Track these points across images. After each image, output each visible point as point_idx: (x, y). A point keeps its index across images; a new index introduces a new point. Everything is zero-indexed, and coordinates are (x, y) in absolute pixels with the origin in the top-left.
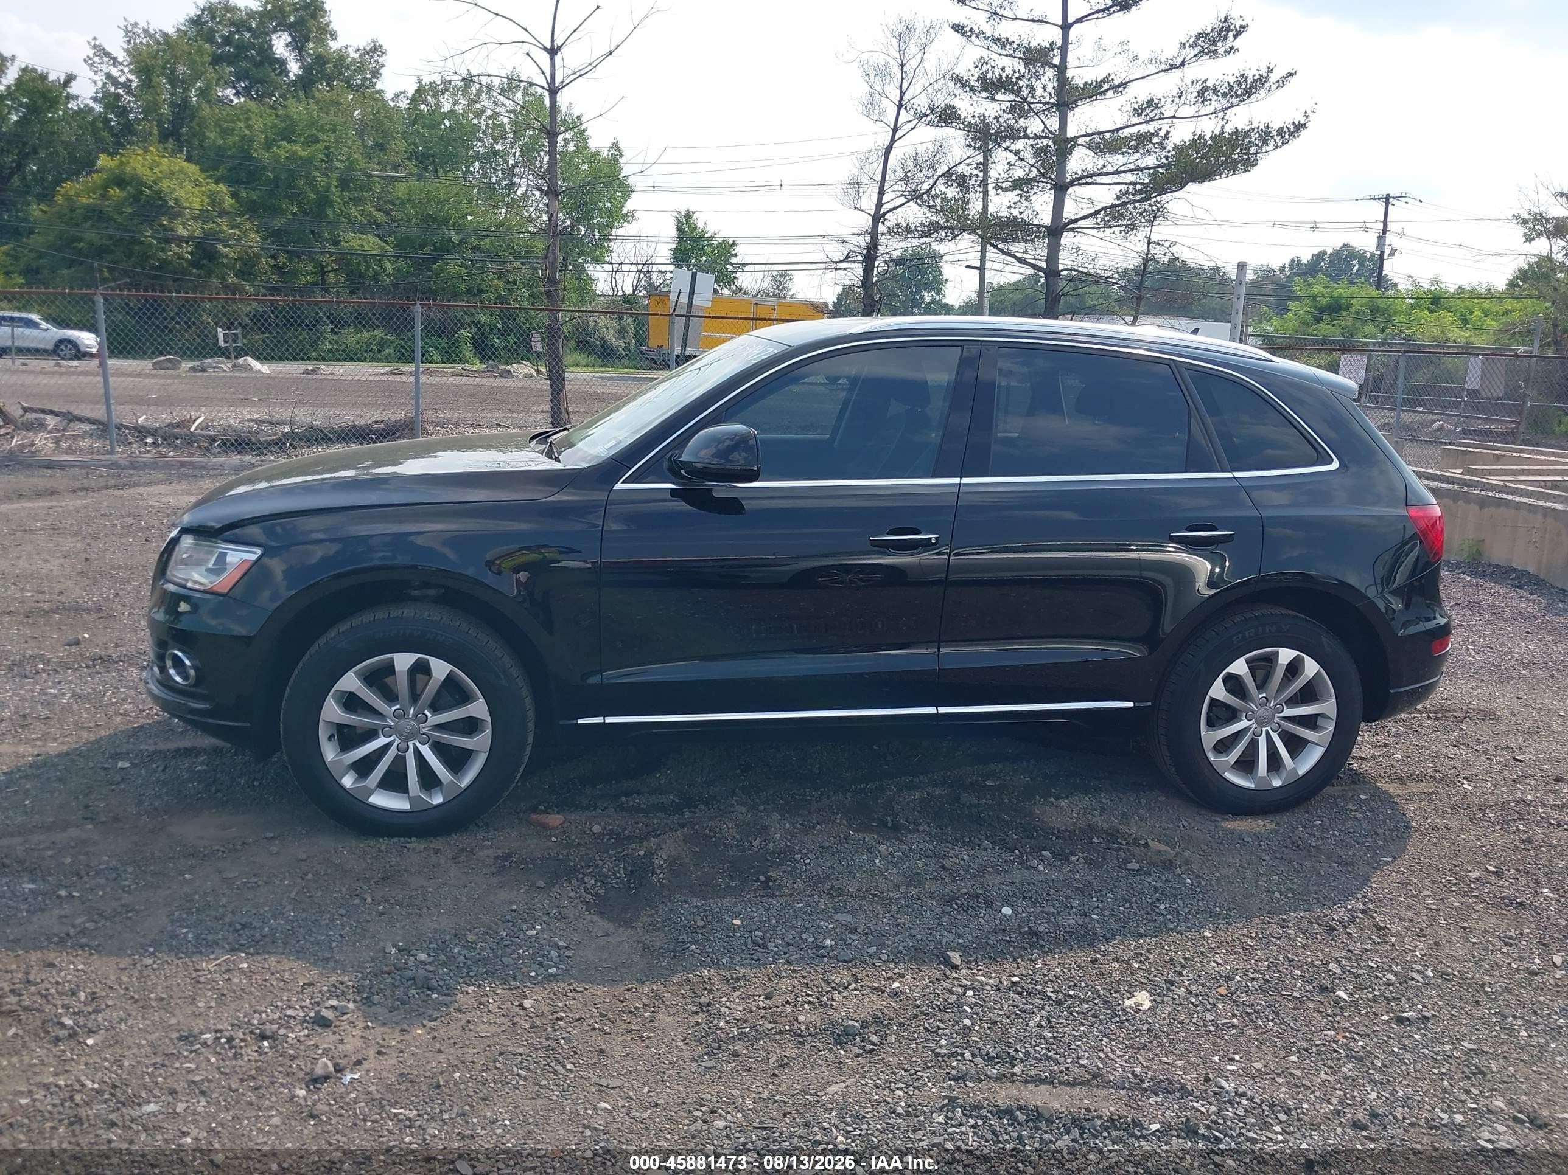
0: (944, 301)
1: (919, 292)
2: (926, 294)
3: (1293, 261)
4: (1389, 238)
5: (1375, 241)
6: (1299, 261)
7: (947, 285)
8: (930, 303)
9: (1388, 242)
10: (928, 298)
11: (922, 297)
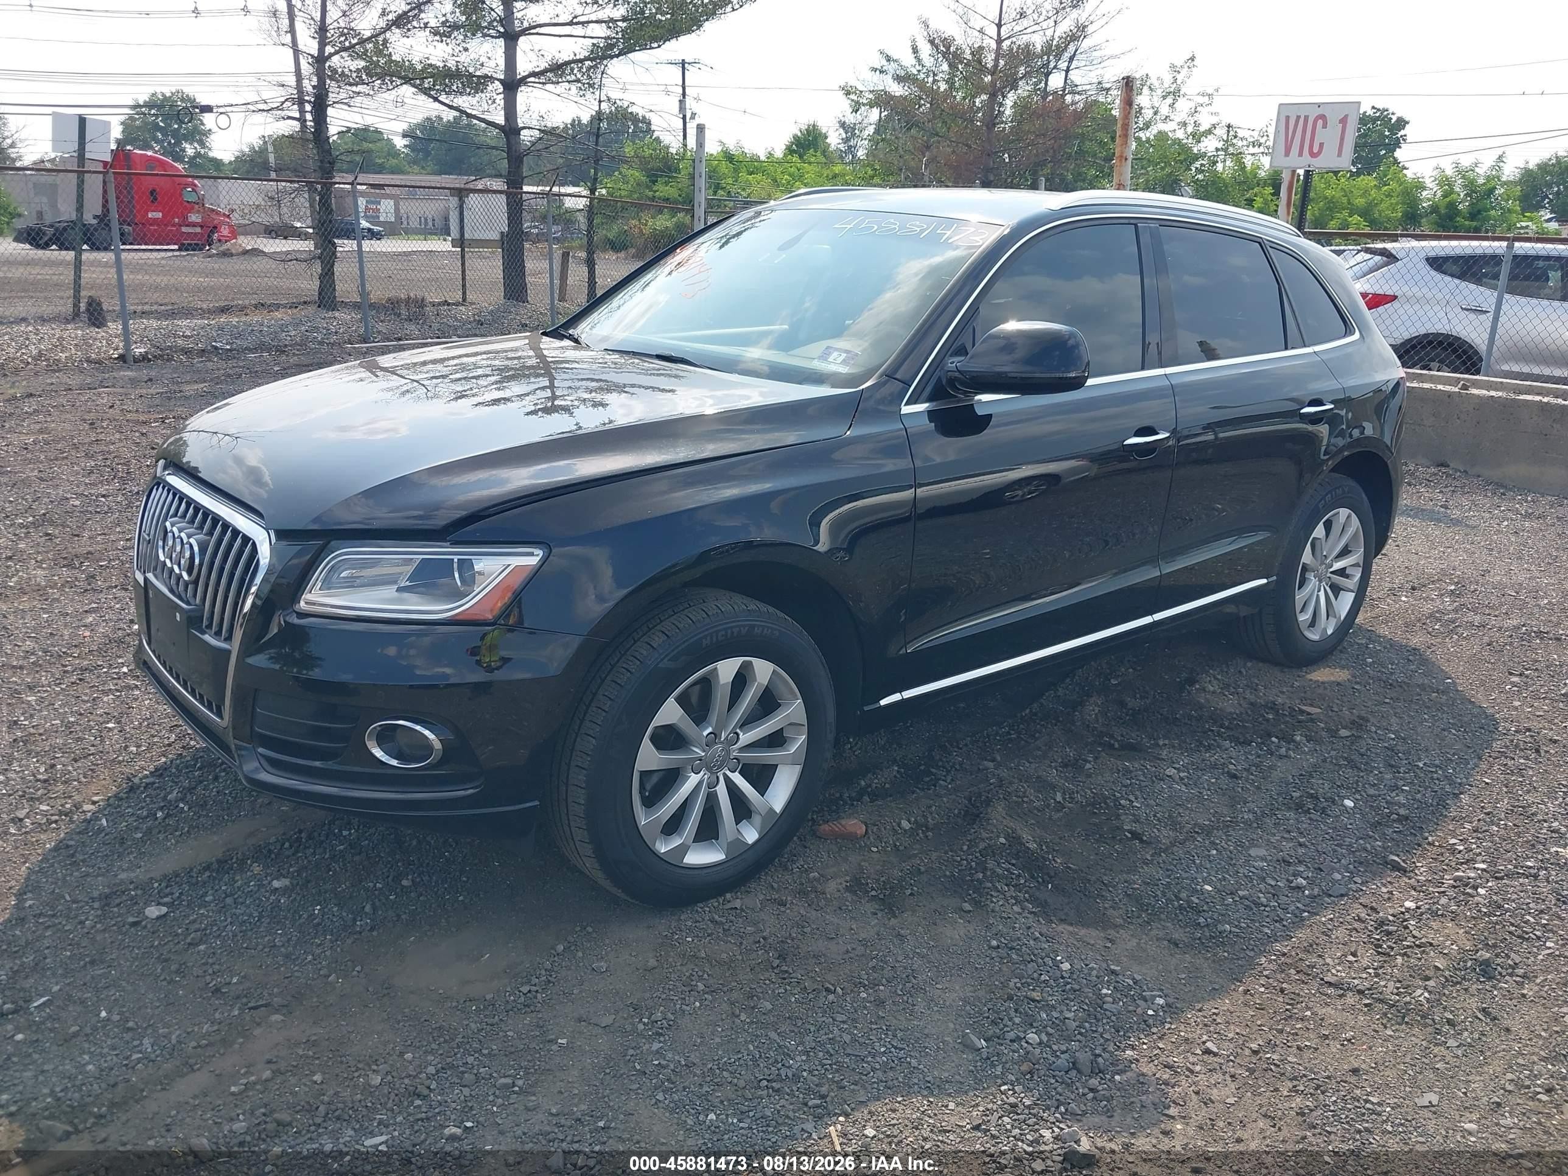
0: (211, 154)
1: (178, 143)
2: (188, 146)
3: (574, 120)
4: (689, 102)
5: (677, 104)
6: (580, 121)
7: (212, 137)
8: (194, 158)
9: (688, 106)
10: (190, 151)
11: (183, 150)
